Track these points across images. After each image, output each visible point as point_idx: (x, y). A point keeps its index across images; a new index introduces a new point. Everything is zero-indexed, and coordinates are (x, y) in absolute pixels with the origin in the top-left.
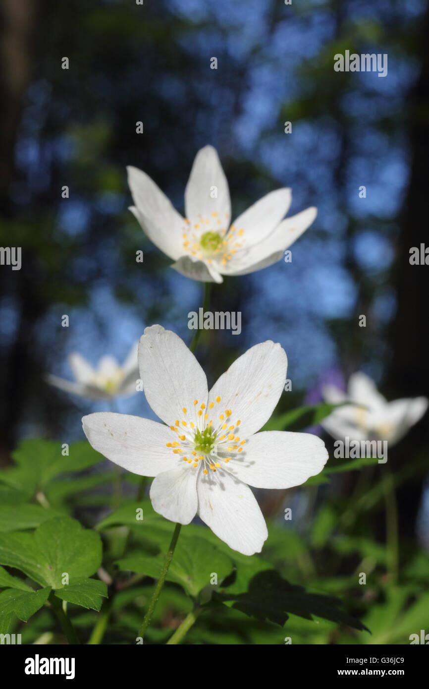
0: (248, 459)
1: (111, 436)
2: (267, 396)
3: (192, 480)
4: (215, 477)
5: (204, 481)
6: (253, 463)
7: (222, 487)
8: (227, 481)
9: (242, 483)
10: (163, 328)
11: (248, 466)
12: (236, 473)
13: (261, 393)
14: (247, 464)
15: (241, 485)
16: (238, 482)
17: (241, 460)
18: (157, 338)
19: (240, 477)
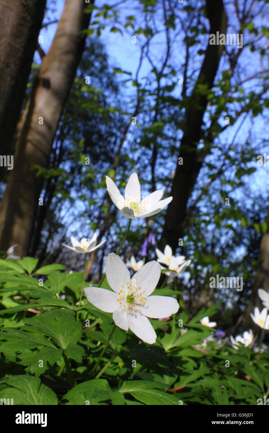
0: (146, 305)
1: (94, 297)
2: (153, 282)
3: (126, 313)
4: (133, 313)
5: (129, 314)
6: (148, 307)
7: (136, 317)
8: (138, 314)
9: (144, 315)
10: (115, 254)
11: (146, 309)
12: (142, 311)
13: (150, 281)
14: (145, 308)
15: (143, 316)
16: (142, 314)
17: (143, 306)
18: (113, 257)
19: (143, 313)
